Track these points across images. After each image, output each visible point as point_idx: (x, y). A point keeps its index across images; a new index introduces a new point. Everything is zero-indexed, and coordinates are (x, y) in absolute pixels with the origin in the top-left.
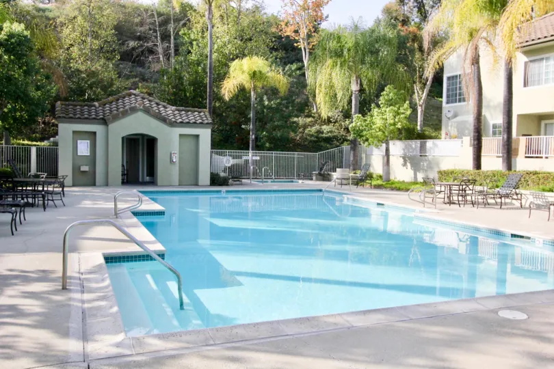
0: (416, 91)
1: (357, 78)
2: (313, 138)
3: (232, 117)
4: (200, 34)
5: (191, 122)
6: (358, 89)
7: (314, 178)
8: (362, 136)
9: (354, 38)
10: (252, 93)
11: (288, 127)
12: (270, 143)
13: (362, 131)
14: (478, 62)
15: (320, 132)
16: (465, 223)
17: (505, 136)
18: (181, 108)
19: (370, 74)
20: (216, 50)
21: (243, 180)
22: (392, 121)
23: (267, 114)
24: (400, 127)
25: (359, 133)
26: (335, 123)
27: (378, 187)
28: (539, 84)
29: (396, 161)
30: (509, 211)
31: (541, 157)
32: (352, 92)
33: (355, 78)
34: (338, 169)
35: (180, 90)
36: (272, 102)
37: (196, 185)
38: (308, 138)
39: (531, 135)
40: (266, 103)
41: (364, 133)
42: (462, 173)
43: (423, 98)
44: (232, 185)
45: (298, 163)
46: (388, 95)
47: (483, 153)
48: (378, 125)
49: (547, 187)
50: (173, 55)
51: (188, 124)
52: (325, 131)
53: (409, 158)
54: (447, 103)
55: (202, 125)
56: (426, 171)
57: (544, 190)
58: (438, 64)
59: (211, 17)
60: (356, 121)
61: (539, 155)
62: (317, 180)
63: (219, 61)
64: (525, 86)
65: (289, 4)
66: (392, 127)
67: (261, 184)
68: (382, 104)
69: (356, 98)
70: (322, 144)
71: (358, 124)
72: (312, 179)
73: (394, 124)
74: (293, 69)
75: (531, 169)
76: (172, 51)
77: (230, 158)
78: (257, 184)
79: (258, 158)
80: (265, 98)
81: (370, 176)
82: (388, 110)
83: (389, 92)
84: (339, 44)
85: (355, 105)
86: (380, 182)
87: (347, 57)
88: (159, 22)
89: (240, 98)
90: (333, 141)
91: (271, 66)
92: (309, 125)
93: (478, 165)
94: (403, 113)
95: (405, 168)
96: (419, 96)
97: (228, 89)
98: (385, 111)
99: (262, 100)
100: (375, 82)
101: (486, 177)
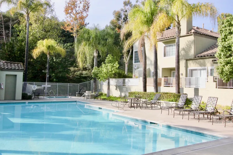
0: (125, 57)
1: (96, 50)
2: (78, 77)
3: (38, 67)
4: (25, 27)
5: (13, 68)
6: (97, 55)
7: (77, 95)
8: (98, 76)
9: (95, 33)
10: (48, 56)
11: (65, 72)
12: (56, 79)
13: (98, 74)
14: (144, 46)
15: (81, 74)
16: (132, 117)
17: (155, 77)
18: (8, 62)
19: (103, 49)
20: (32, 35)
21: (40, 97)
22: (110, 70)
23: (55, 65)
24: (114, 72)
25: (96, 75)
26: (89, 70)
27: (104, 99)
28: (170, 56)
29: (113, 88)
30: (155, 110)
31: (170, 86)
32: (94, 56)
33: (95, 51)
34: (86, 91)
35: (13, 53)
36: (58, 60)
37: (14, 99)
38: (76, 76)
39: (167, 77)
40: (55, 60)
41: (98, 75)
42: (138, 93)
43: (128, 60)
44: (33, 99)
45: (69, 88)
46: (109, 58)
47: (147, 84)
48: (104, 72)
49: (171, 100)
50: (10, 36)
51: (11, 70)
52: (84, 74)
53: (118, 86)
54: (135, 62)
55: (18, 70)
56: (125, 92)
57: (170, 101)
58: (129, 46)
59: (28, 20)
60: (95, 70)
61: (169, 86)
62: (78, 96)
63: (33, 40)
64: (164, 56)
65: (69, 17)
66: (111, 73)
67: (48, 98)
68: (106, 62)
69: (96, 59)
70: (82, 79)
71: (96, 71)
72: (76, 96)
73: (112, 71)
74: (68, 45)
75: (166, 91)
76: (10, 35)
77: (36, 86)
78: (46, 98)
79: (50, 86)
80: (54, 58)
81: (102, 94)
82: (109, 65)
83: (109, 57)
84: (89, 35)
85: (96, 62)
86: (105, 97)
87: (91, 41)
88: (4, 21)
89: (43, 58)
90: (87, 78)
91: (58, 44)
92: (77, 71)
93: (145, 90)
94: (115, 67)
95: (116, 90)
96: (126, 59)
97: (36, 53)
98: (108, 66)
99: (53, 59)
100: (105, 53)
101: (148, 95)
